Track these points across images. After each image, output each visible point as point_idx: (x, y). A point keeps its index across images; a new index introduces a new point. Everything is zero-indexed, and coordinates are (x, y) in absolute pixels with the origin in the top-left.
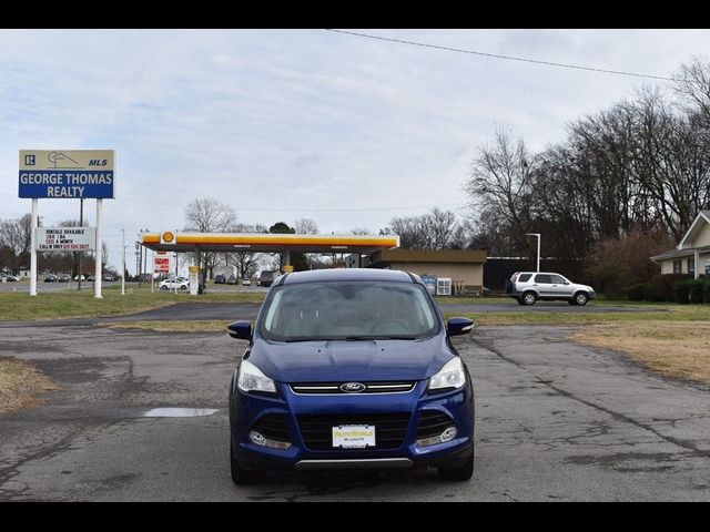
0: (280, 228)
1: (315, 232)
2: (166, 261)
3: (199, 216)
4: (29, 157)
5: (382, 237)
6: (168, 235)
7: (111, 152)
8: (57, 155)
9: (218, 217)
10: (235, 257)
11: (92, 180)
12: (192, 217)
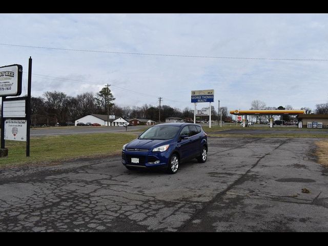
0: (281, 108)
1: (291, 109)
2: (240, 118)
3: (255, 105)
4: (194, 92)
5: (302, 110)
6: (237, 111)
7: (213, 90)
8: (200, 91)
9: (260, 105)
10: (267, 116)
11: (208, 97)
12: (253, 105)
